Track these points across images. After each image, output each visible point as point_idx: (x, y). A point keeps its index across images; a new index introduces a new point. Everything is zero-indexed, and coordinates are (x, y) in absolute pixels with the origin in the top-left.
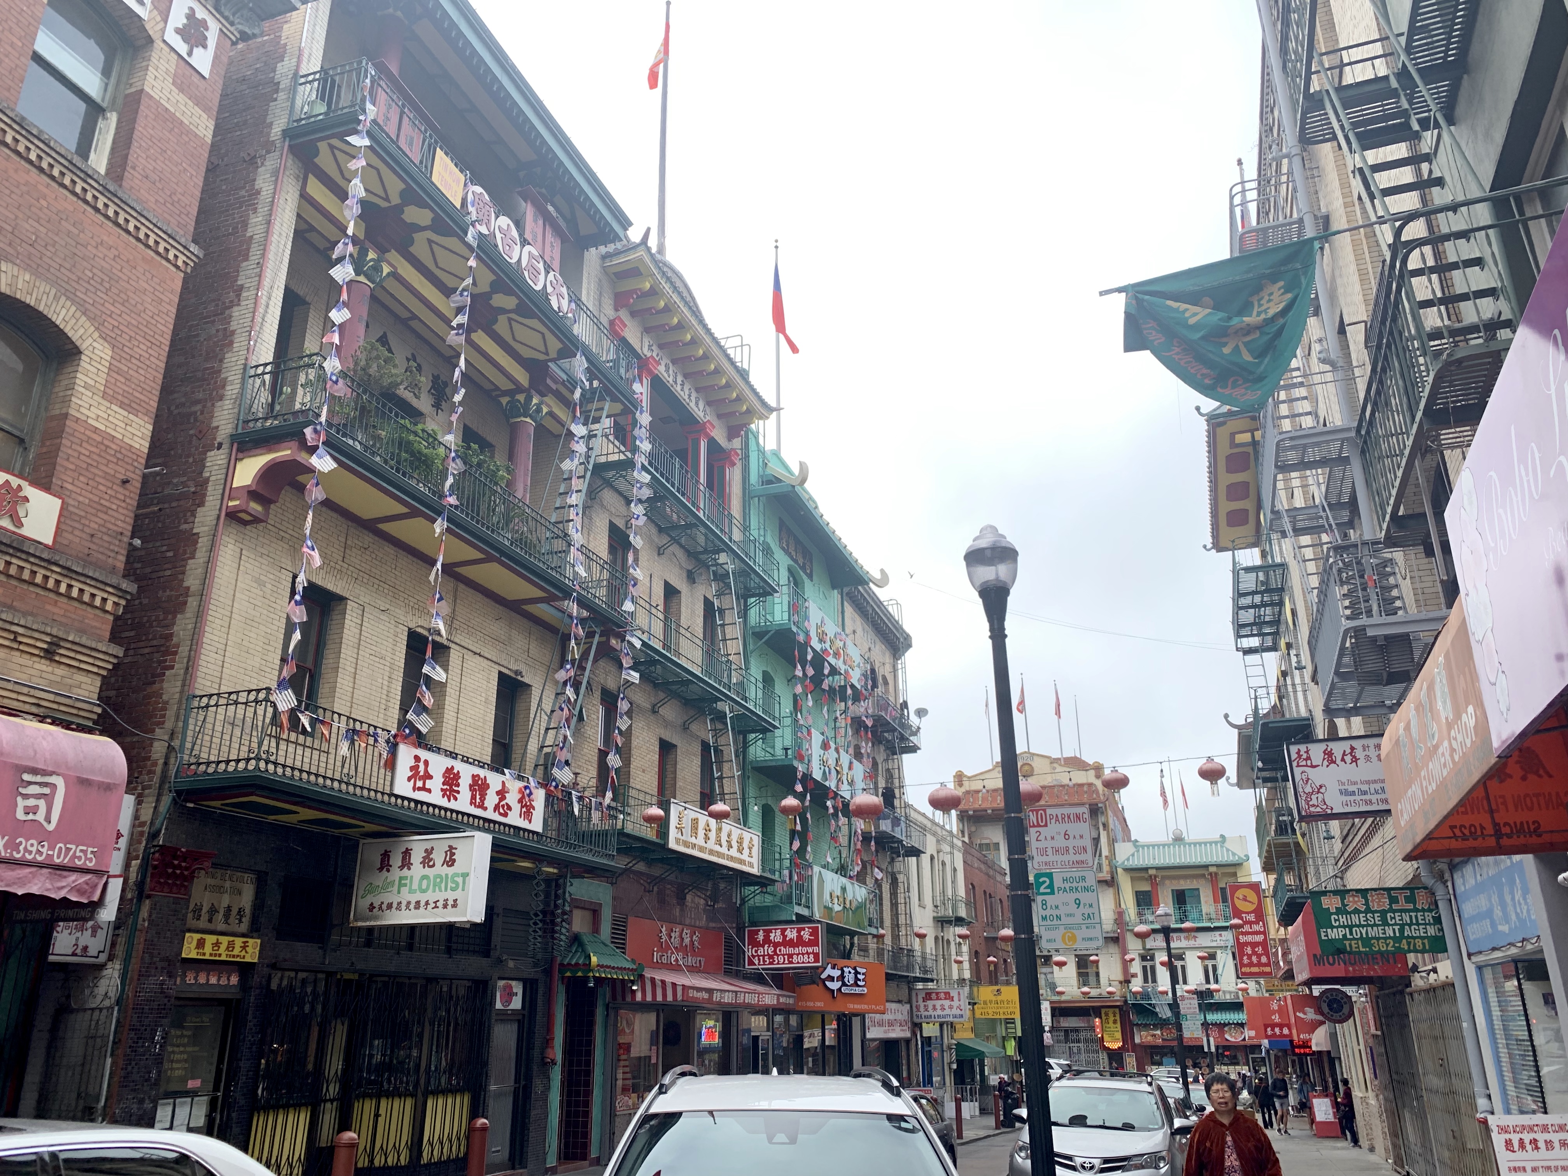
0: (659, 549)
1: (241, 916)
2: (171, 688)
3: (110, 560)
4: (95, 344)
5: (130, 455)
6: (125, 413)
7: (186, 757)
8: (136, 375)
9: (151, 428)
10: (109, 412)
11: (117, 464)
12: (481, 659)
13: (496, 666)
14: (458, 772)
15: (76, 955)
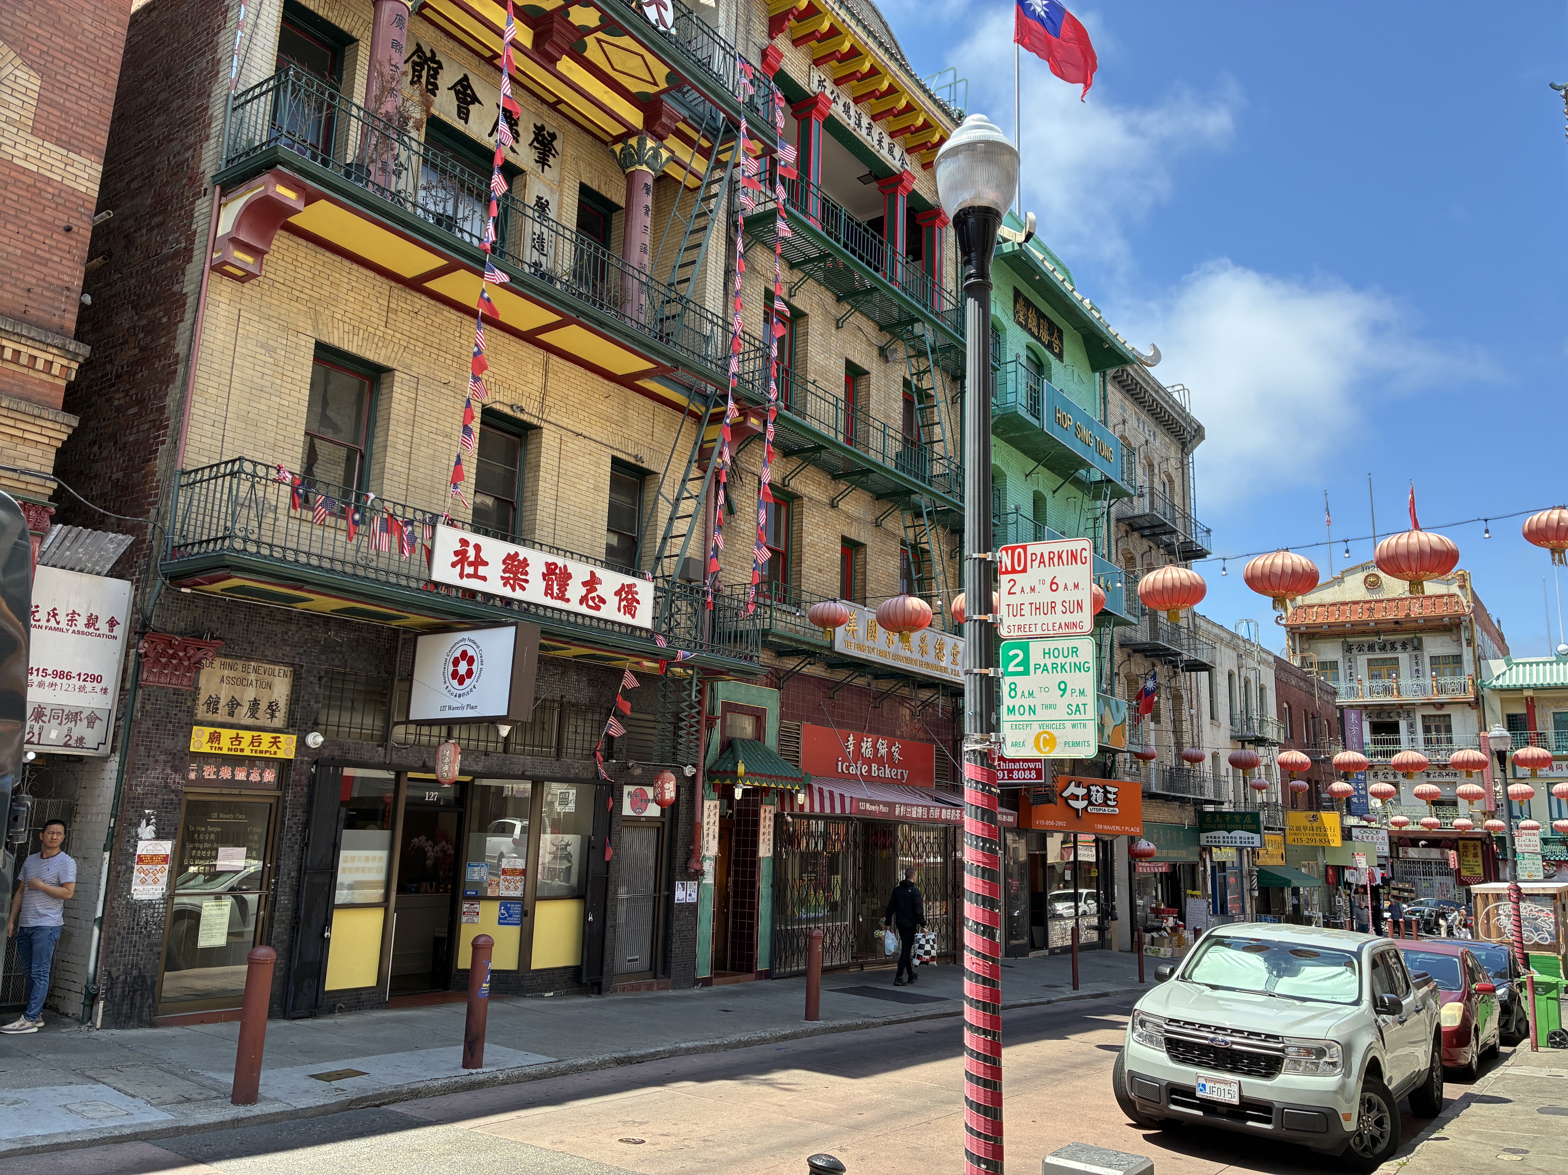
0: (838, 321)
1: (273, 711)
2: (160, 463)
3: (56, 319)
4: (17, 72)
5: (73, 199)
6: (65, 152)
7: (176, 538)
8: (76, 107)
9: (100, 168)
10: (41, 149)
11: (56, 209)
12: (586, 441)
13: (608, 450)
14: (525, 559)
15: (70, 746)
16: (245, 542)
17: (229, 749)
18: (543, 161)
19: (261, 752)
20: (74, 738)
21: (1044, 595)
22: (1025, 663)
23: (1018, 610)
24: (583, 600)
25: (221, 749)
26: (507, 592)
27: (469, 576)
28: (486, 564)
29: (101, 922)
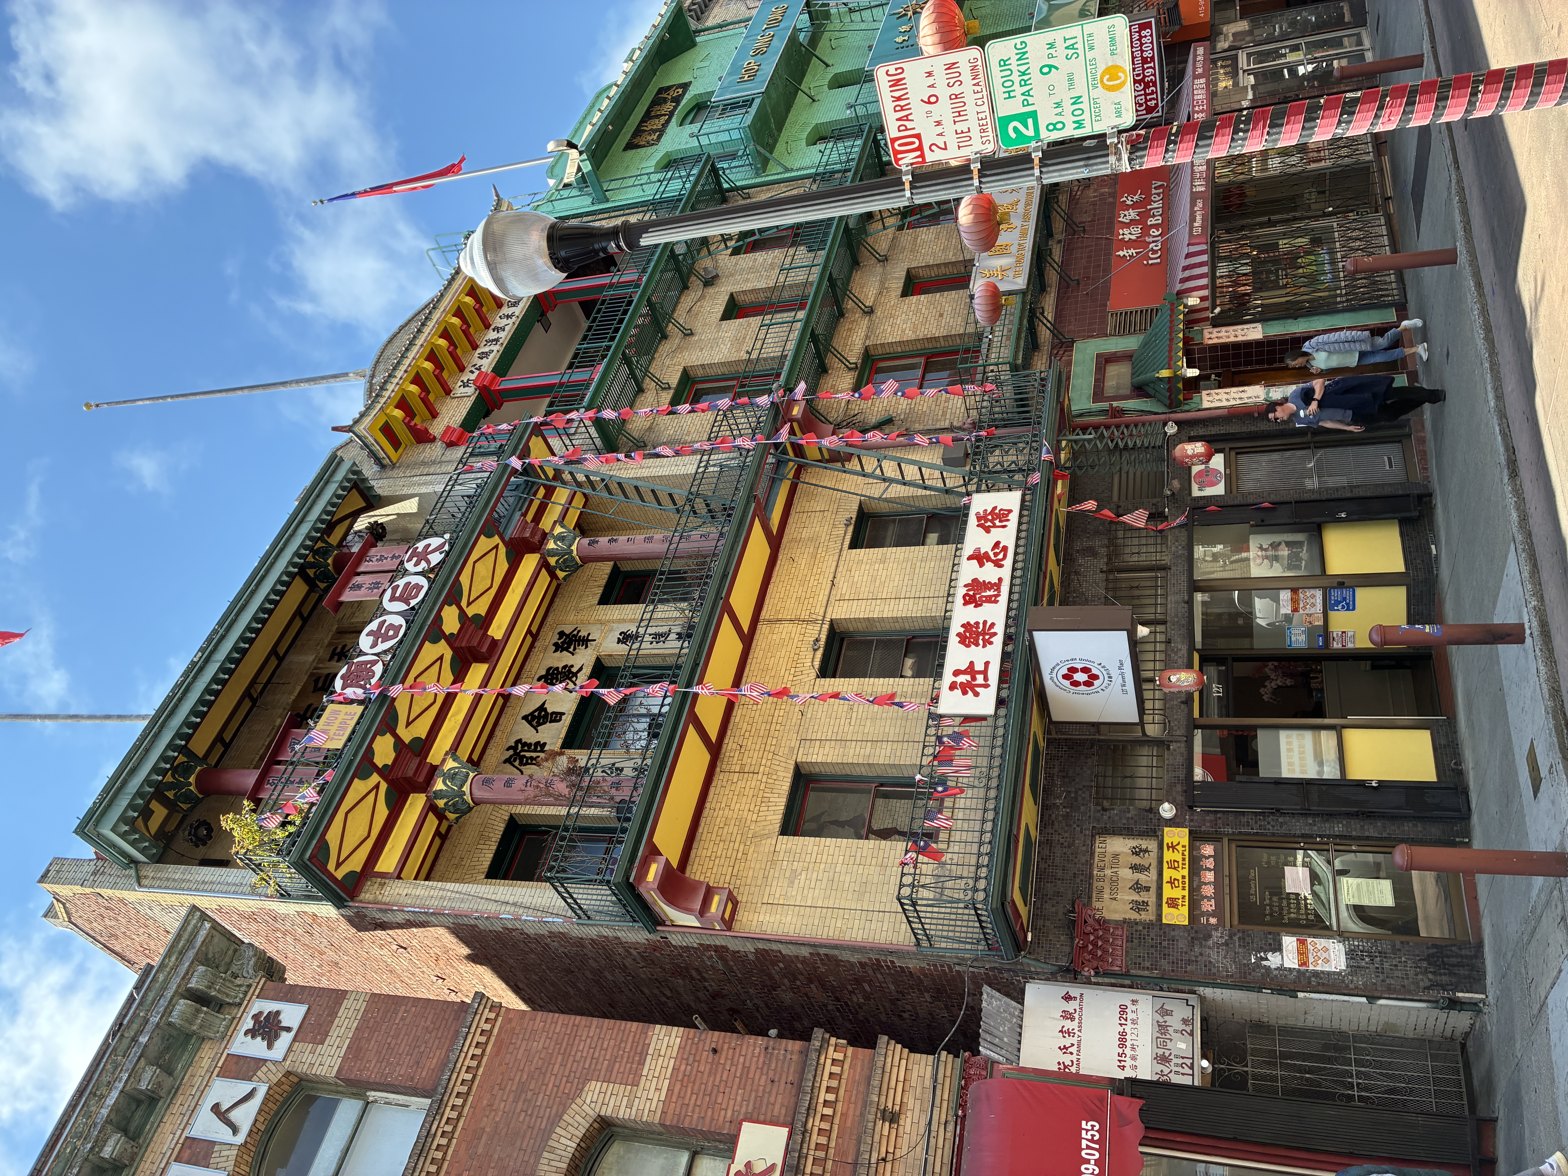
0: (685, 335)
1: (1141, 850)
2: (912, 964)
3: (795, 1057)
4: (588, 1101)
5: (688, 1048)
6: (649, 1058)
7: (980, 948)
8: (609, 1050)
9: (658, 1027)
10: (650, 1077)
11: (699, 1061)
12: (838, 575)
13: (844, 553)
14: (963, 626)
15: (1192, 1031)
16: (977, 890)
17: (1184, 889)
18: (585, 641)
19: (1184, 859)
20: (1184, 1027)
21: (944, 109)
22: (1022, 118)
23: (964, 136)
24: (998, 564)
25: (1184, 897)
26: (998, 640)
27: (986, 679)
28: (972, 663)
29: (1372, 999)
